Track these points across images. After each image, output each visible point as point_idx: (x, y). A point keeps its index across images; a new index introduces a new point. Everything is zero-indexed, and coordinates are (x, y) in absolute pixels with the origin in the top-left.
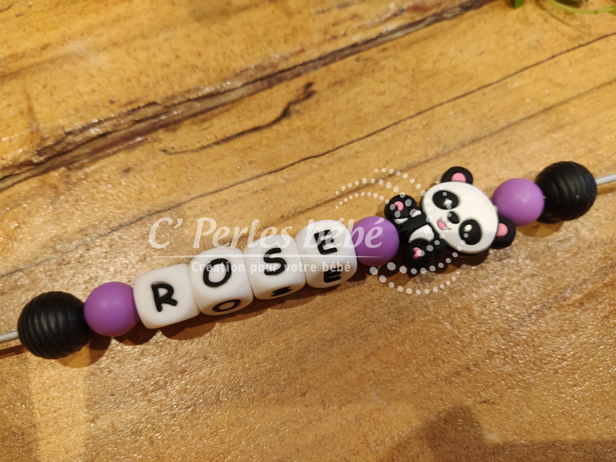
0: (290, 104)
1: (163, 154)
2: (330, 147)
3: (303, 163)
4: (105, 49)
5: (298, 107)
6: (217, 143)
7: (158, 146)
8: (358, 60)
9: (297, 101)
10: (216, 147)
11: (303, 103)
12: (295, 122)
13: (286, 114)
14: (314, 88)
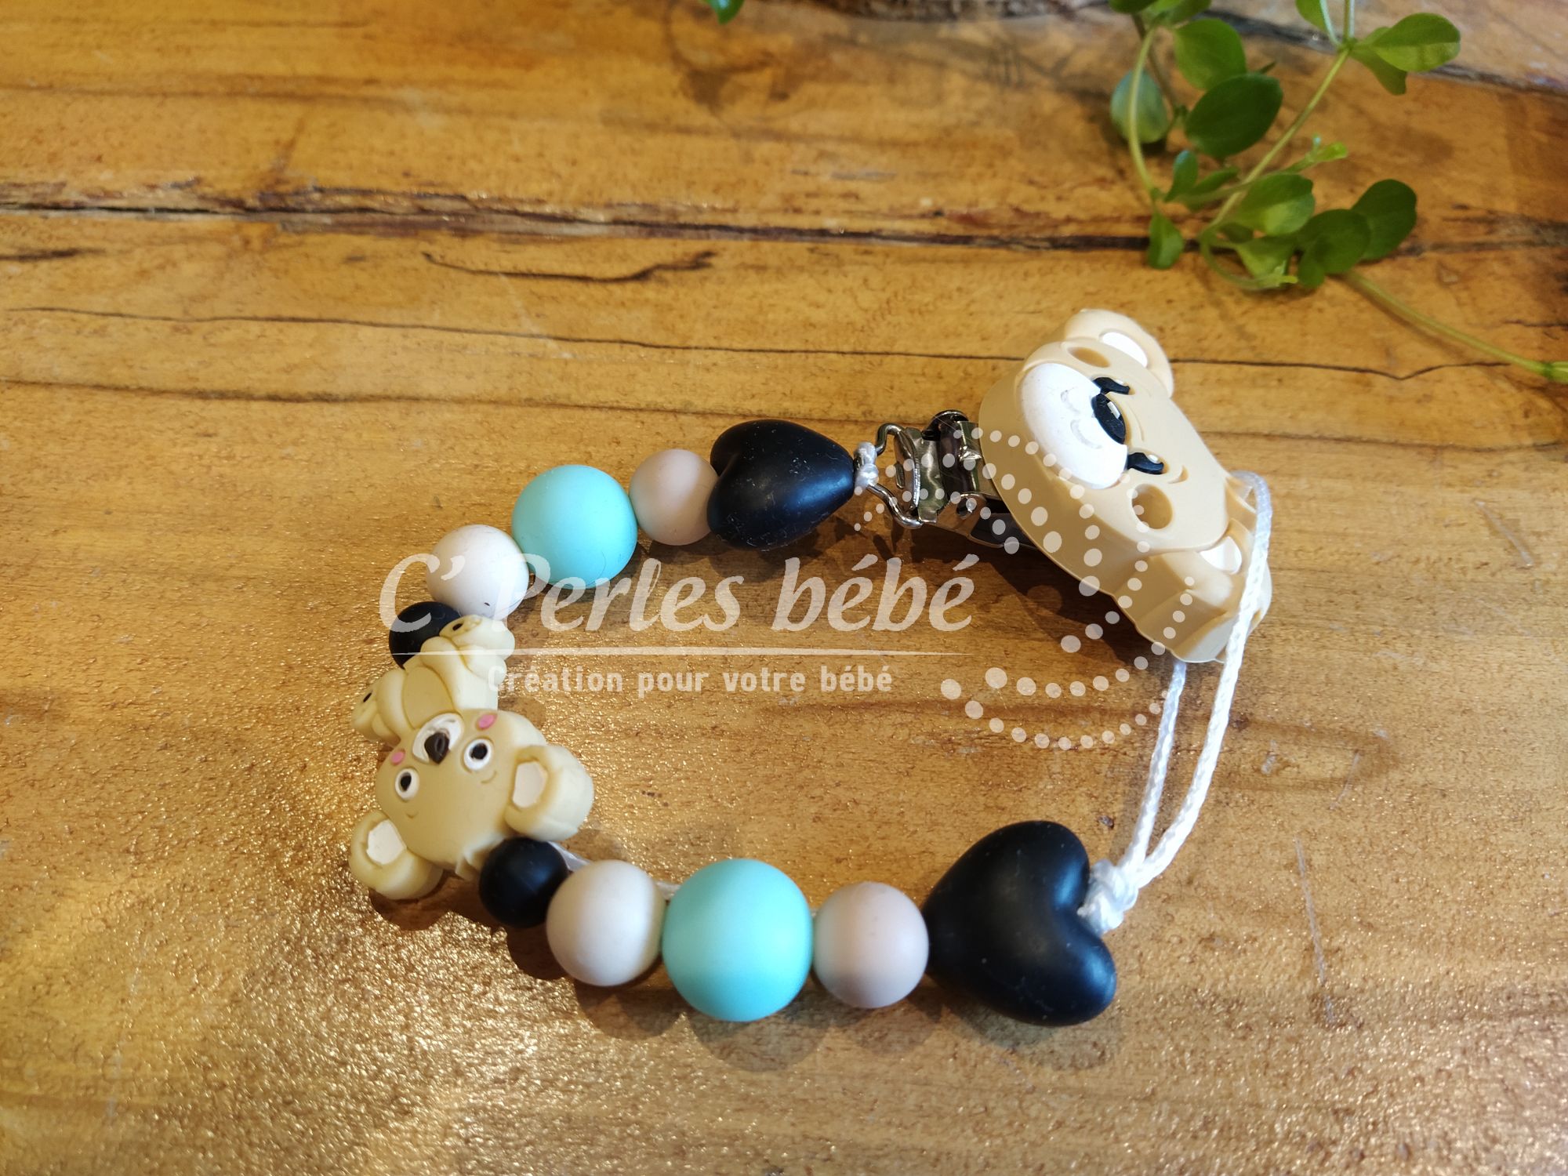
0: (659, 267)
1: (422, 259)
2: (675, 342)
3: (617, 346)
4: (448, 111)
5: (668, 275)
6: (508, 274)
7: (424, 246)
8: (812, 251)
9: (674, 267)
10: (504, 279)
11: (680, 274)
12: (649, 291)
13: (642, 276)
14: (713, 260)
